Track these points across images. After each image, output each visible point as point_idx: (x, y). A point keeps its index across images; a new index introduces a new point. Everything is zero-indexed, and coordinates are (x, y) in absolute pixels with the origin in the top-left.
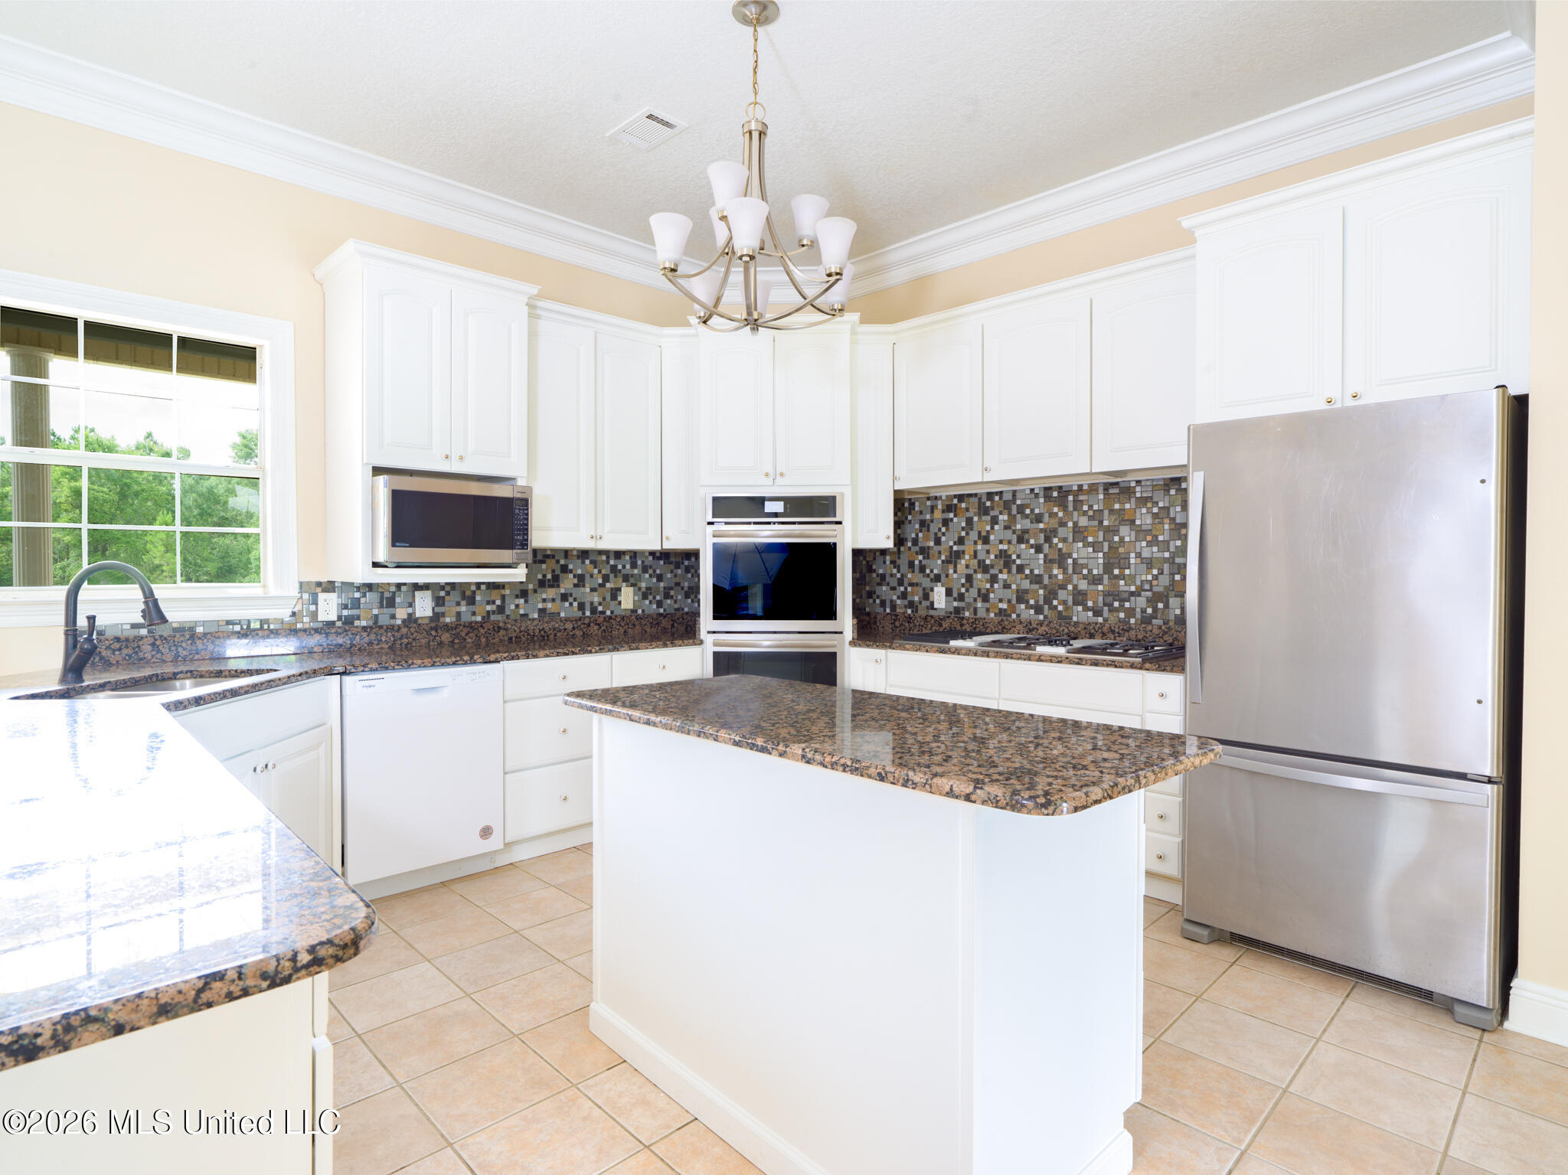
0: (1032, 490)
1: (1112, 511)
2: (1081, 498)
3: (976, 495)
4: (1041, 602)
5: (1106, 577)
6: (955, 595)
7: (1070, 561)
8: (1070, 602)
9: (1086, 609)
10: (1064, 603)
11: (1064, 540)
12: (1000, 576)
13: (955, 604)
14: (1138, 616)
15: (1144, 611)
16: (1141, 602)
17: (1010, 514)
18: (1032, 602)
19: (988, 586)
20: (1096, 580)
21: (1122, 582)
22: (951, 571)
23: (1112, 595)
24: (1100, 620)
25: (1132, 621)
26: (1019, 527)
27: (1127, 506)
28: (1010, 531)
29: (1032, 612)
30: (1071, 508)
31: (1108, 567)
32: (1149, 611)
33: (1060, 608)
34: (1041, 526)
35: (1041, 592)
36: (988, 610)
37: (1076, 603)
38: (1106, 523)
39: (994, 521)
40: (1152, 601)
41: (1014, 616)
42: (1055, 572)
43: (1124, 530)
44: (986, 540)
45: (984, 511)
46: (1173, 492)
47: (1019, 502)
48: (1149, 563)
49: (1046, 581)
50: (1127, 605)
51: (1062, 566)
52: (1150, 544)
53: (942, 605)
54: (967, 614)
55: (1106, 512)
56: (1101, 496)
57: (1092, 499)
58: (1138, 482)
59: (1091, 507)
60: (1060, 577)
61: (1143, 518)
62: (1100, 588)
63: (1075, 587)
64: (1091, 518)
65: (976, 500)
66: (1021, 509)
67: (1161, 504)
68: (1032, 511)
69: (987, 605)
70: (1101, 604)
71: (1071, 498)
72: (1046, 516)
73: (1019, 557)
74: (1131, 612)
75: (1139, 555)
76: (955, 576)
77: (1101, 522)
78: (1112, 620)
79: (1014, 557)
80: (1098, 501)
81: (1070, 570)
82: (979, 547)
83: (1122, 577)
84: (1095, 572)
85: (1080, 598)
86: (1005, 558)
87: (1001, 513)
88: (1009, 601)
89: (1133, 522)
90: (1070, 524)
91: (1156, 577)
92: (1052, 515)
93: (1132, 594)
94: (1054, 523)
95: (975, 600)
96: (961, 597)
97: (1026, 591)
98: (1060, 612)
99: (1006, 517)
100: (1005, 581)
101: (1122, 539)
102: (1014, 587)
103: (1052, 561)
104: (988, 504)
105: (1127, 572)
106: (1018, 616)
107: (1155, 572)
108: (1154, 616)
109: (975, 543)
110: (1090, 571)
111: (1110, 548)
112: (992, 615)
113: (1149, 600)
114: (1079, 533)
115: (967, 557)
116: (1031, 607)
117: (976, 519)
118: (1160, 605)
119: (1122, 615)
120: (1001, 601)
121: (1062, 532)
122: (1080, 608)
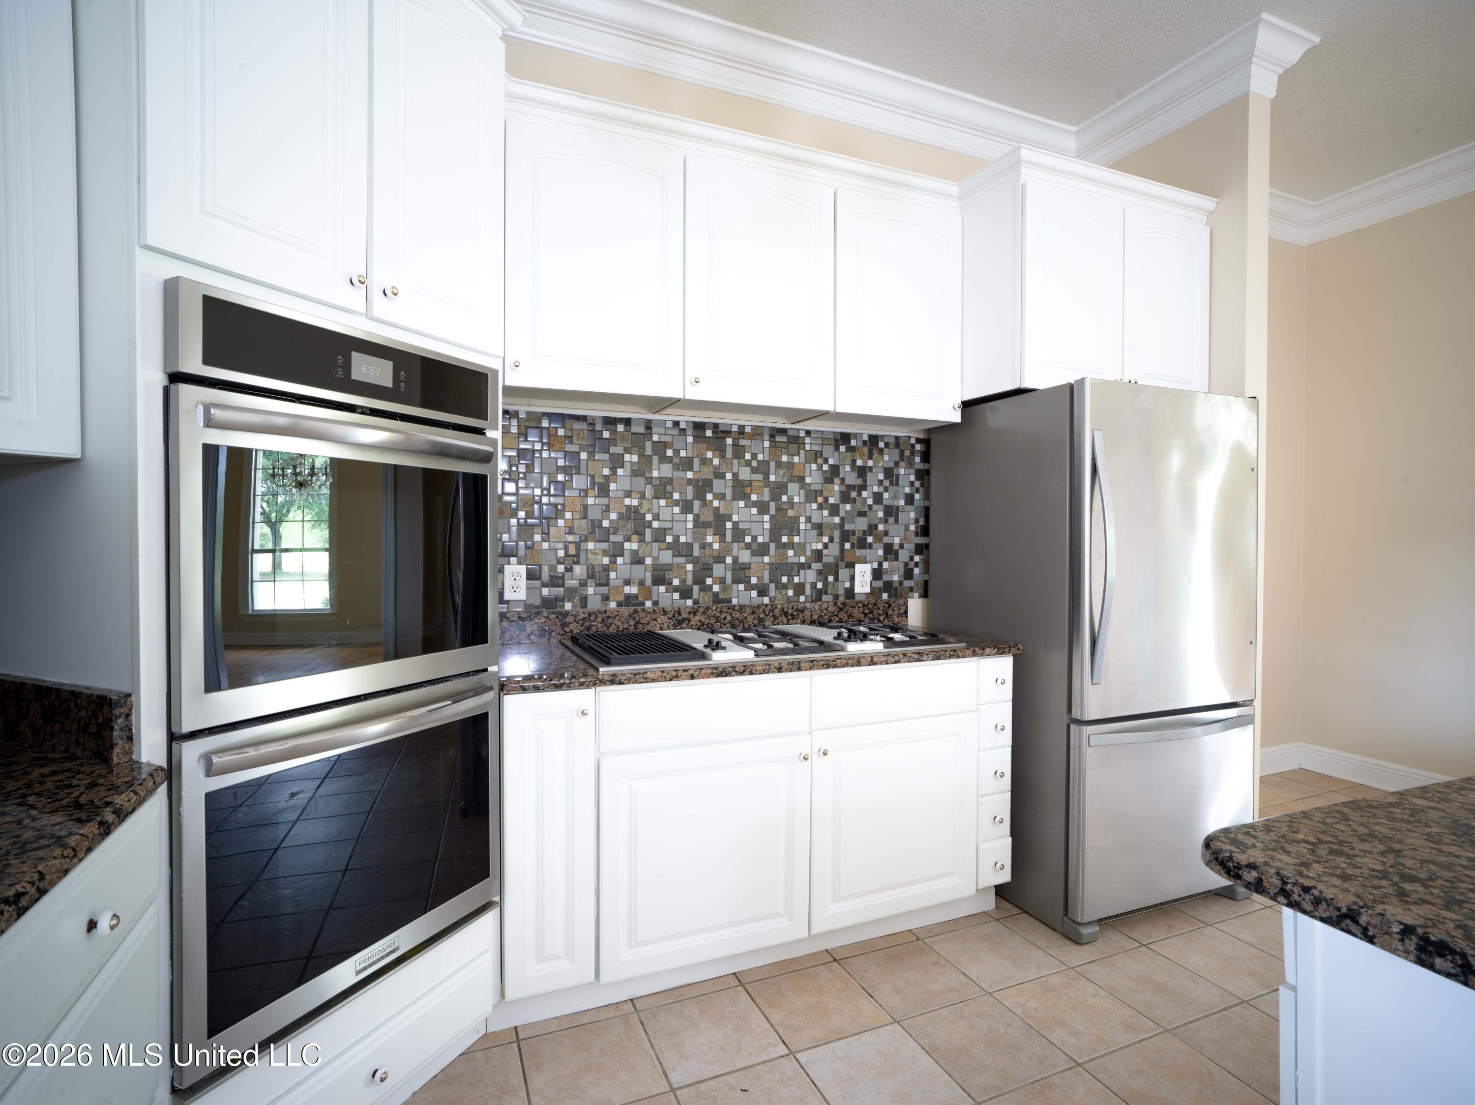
0: (676, 424)
1: (779, 465)
2: (743, 442)
3: (584, 418)
4: (689, 581)
5: (772, 546)
6: (545, 576)
7: (729, 525)
8: (729, 580)
9: (749, 587)
10: (722, 581)
11: (721, 497)
12: (627, 545)
13: (545, 591)
14: (808, 591)
15: (814, 585)
16: (809, 576)
17: (641, 455)
18: (676, 582)
19: (606, 560)
20: (763, 550)
21: (791, 553)
22: (537, 538)
23: (777, 569)
24: (766, 600)
25: (802, 598)
26: (655, 474)
27: (796, 459)
28: (642, 480)
29: (676, 596)
30: (729, 454)
31: (775, 533)
32: (820, 585)
33: (716, 588)
34: (690, 475)
35: (690, 567)
36: (606, 598)
37: (736, 581)
38: (772, 478)
39: (617, 462)
40: (822, 574)
41: (648, 604)
42: (709, 539)
43: (793, 487)
44: (604, 491)
45: (596, 443)
46: (842, 448)
47: (655, 438)
48: (819, 528)
49: (696, 552)
50: (796, 580)
51: (720, 532)
52: (820, 507)
53: (522, 595)
54: (568, 606)
55: (772, 465)
56: (767, 444)
57: (755, 446)
58: (808, 433)
59: (754, 456)
60: (716, 546)
61: (813, 478)
62: (766, 559)
63: (735, 560)
64: (754, 471)
65: (583, 426)
66: (662, 446)
67: (831, 461)
68: (677, 452)
69: (604, 590)
70: (766, 580)
71: (729, 441)
72: (696, 462)
73: (656, 517)
74: (800, 589)
75: (809, 519)
76: (545, 545)
77: (767, 477)
78: (780, 602)
79: (649, 517)
80: (762, 450)
81: (729, 538)
82: (590, 501)
83: (791, 545)
84: (760, 540)
85: (741, 573)
86: (634, 516)
87: (628, 451)
88: (641, 583)
89: (801, 479)
90: (729, 476)
91: (826, 546)
92: (705, 461)
93: (802, 566)
94: (707, 472)
95: (584, 584)
96: (556, 581)
97: (669, 567)
98: (716, 595)
99: (635, 458)
100: (634, 553)
101: (790, 498)
102: (648, 561)
103: (706, 525)
104: (606, 434)
105: (796, 539)
106: (656, 603)
107: (826, 539)
108: (824, 591)
109: (585, 493)
110: (754, 538)
111: (778, 509)
112: (613, 605)
113: (820, 572)
114: (741, 490)
115: (568, 515)
116: (676, 590)
117: (584, 456)
118: (831, 579)
119: (790, 593)
120: (628, 583)
121: (718, 485)
122: (741, 587)
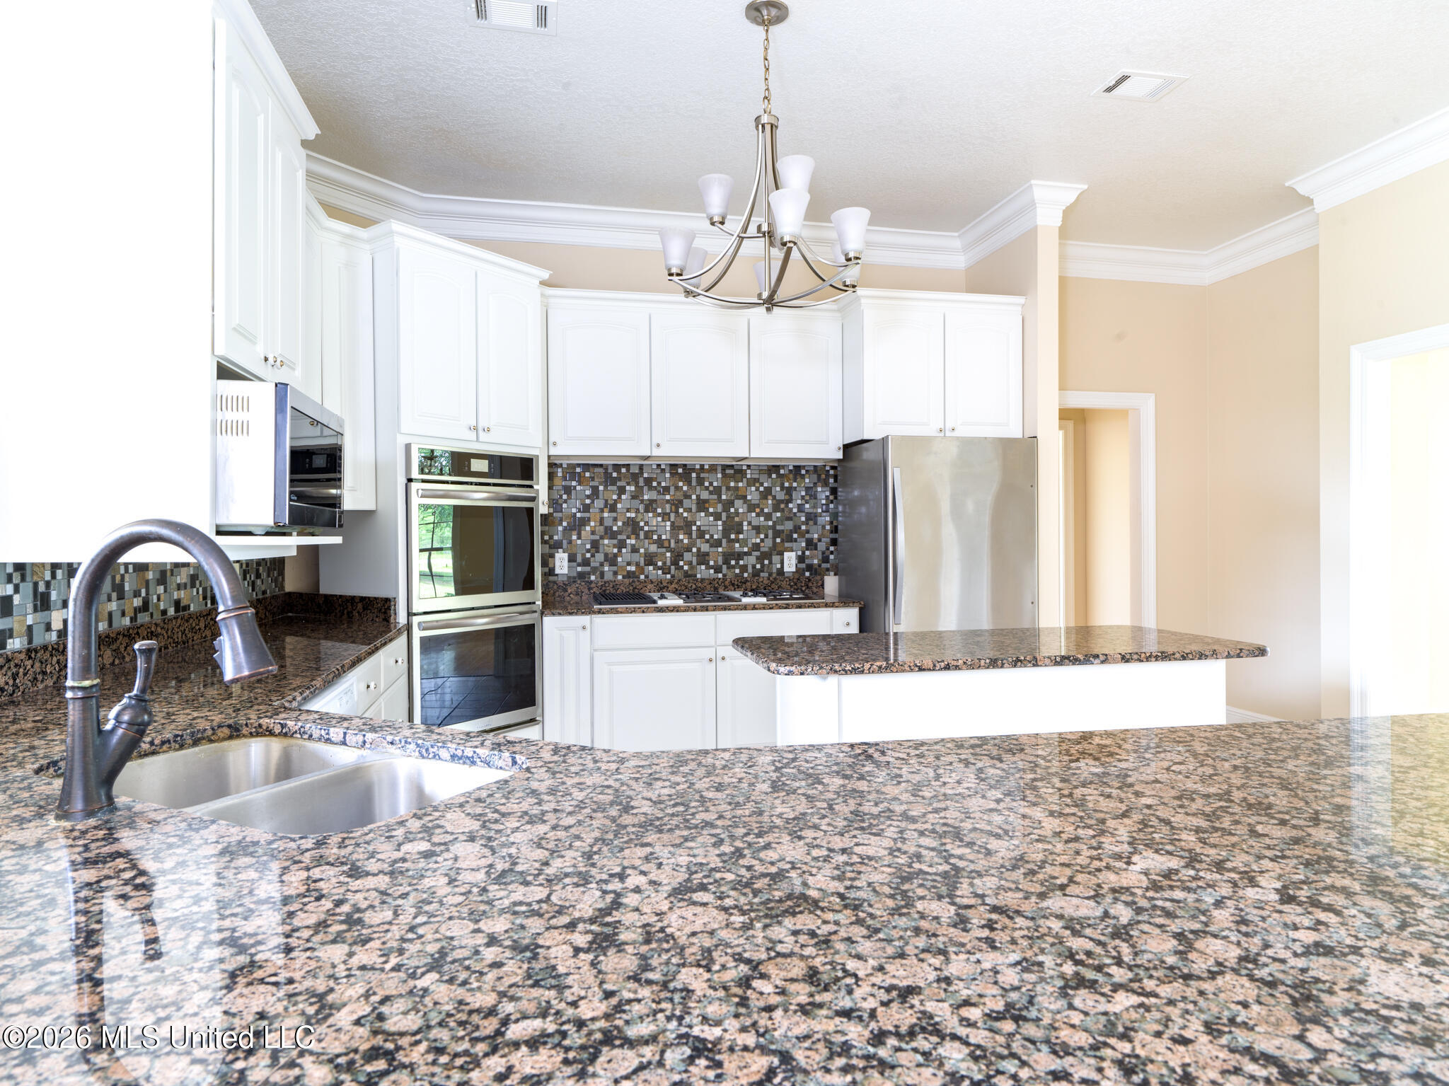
0: (659, 465)
1: (728, 488)
2: (702, 475)
3: (601, 466)
4: (668, 563)
5: (724, 541)
6: (579, 559)
7: (694, 528)
8: (694, 563)
9: (709, 567)
10: (690, 563)
11: (689, 510)
12: (628, 541)
13: (579, 569)
14: (750, 570)
15: (754, 567)
16: (751, 560)
17: (637, 486)
18: (660, 564)
19: (615, 551)
20: (718, 543)
21: (737, 545)
22: (574, 537)
23: (727, 557)
24: (720, 576)
25: (746, 575)
26: (646, 497)
27: (740, 484)
28: (637, 502)
29: (660, 572)
30: (694, 483)
31: (726, 533)
32: (758, 566)
33: (686, 568)
34: (668, 497)
35: (668, 554)
36: (615, 573)
37: (700, 563)
38: (724, 497)
39: (622, 491)
40: (760, 559)
41: (642, 577)
42: (681, 537)
43: (738, 503)
44: (613, 508)
45: (609, 480)
46: (774, 476)
47: (646, 475)
48: (757, 529)
49: (673, 545)
50: (741, 562)
51: (689, 534)
52: (758, 515)
53: (565, 571)
54: (593, 578)
55: (724, 489)
56: (720, 475)
57: (711, 476)
58: (749, 467)
59: (711, 484)
60: (686, 541)
61: (752, 495)
62: (720, 549)
63: (699, 550)
64: (711, 493)
65: (601, 470)
66: (648, 481)
67: (766, 485)
68: (659, 483)
69: (615, 568)
70: (720, 562)
71: (694, 475)
72: (672, 489)
73: (647, 523)
74: (744, 568)
75: (750, 523)
76: (579, 542)
77: (720, 496)
78: (730, 575)
79: (642, 524)
80: (717, 480)
81: (694, 536)
82: (606, 515)
83: (737, 540)
84: (716, 537)
85: (703, 558)
86: (632, 524)
87: (628, 484)
88: (637, 564)
89: (745, 497)
90: (694, 497)
91: (762, 540)
92: (678, 488)
93: (746, 554)
94: (679, 495)
95: (602, 565)
96: (586, 562)
97: (655, 554)
98: (686, 572)
99: (633, 488)
100: (633, 546)
101: (737, 510)
102: (642, 551)
103: (680, 528)
104: (615, 475)
105: (741, 536)
106: (647, 577)
107: (762, 536)
108: (762, 570)
109: (602, 511)
110: (712, 536)
111: (728, 517)
112: (620, 577)
113: (758, 558)
114: (702, 505)
115: (592, 524)
116: (659, 568)
117: (601, 488)
118: (766, 562)
119: (737, 571)
120: (629, 564)
121: (686, 503)
122: (703, 567)
